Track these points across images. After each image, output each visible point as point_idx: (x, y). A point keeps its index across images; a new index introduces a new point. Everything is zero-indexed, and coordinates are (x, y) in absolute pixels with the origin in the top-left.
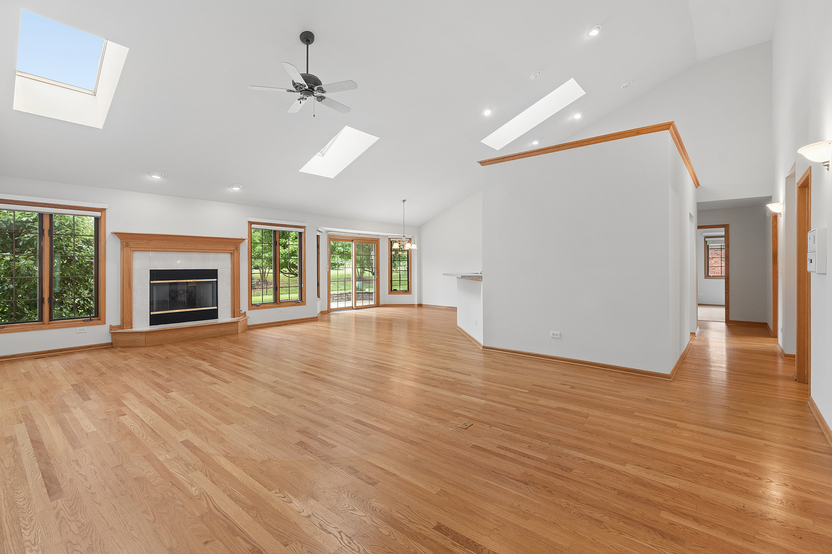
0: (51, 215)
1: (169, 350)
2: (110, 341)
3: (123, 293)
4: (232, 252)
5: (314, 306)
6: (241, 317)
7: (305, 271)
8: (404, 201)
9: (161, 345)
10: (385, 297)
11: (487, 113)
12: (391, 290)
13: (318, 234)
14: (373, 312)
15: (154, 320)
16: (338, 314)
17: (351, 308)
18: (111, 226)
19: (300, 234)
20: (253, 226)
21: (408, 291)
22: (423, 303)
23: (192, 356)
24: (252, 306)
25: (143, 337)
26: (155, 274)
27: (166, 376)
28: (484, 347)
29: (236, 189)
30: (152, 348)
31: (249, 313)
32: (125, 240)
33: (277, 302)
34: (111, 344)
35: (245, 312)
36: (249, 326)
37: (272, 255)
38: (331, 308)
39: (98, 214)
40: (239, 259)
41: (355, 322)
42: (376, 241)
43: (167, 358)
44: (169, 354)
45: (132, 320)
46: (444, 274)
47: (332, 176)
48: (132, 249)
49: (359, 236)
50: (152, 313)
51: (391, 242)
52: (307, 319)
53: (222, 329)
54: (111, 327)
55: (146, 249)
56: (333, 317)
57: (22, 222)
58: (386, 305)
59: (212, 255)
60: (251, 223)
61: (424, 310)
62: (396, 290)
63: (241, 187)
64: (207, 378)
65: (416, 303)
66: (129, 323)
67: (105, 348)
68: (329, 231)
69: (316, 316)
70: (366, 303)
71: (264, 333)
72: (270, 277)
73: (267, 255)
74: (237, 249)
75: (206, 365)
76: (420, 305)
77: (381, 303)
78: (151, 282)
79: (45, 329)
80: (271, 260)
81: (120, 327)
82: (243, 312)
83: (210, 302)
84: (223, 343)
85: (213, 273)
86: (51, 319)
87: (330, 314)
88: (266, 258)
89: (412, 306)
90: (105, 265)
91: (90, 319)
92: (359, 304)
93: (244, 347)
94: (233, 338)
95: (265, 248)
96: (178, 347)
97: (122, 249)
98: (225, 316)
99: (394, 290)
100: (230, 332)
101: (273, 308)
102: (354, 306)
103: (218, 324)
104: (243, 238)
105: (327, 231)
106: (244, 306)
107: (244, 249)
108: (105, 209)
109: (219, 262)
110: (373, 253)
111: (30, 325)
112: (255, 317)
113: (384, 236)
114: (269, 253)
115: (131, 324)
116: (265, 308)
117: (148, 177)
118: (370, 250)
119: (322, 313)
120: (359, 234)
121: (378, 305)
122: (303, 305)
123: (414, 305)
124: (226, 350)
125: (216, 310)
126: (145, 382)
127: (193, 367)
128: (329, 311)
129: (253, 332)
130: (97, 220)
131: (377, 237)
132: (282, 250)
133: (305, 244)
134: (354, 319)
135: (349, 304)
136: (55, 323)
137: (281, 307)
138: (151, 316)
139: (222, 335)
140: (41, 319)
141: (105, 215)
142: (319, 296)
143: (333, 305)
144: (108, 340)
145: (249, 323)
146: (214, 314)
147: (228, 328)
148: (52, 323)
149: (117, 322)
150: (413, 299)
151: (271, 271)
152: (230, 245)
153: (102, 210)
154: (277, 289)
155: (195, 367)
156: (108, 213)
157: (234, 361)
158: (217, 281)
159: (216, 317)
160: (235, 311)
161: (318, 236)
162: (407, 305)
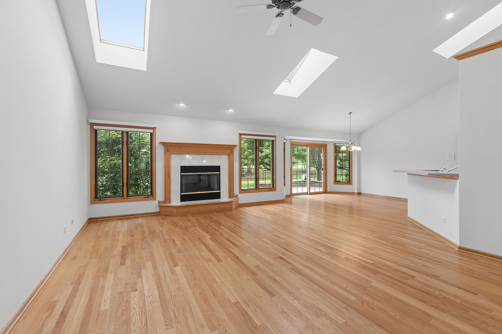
0: (127, 133)
1: (189, 220)
2: (158, 210)
3: (165, 180)
4: (229, 154)
5: (281, 192)
6: (234, 198)
7: (276, 167)
8: (350, 113)
9: (186, 216)
10: (331, 186)
11: (450, 16)
12: (336, 181)
13: (285, 141)
14: (322, 198)
15: (183, 198)
16: (297, 198)
17: (307, 194)
18: (159, 139)
19: (273, 141)
20: (242, 136)
21: (349, 182)
22: (362, 192)
23: (200, 227)
24: (242, 191)
25: (175, 210)
26: (184, 169)
27: (180, 246)
28: (460, 248)
29: (231, 111)
30: (180, 218)
31: (240, 196)
32: (166, 147)
33: (257, 188)
34: (159, 212)
35: (237, 195)
36: (239, 204)
37: (254, 157)
38: (293, 193)
39: (152, 131)
40: (233, 159)
41: (310, 205)
42: (324, 146)
43: (185, 228)
44: (188, 224)
45: (170, 198)
46: (393, 171)
47: (297, 96)
48: (170, 153)
49: (313, 142)
50: (182, 194)
51: (336, 146)
52: (277, 201)
53: (223, 206)
54: (159, 202)
55: (178, 153)
56: (294, 199)
57: (118, 138)
58: (332, 192)
59: (216, 157)
60: (241, 135)
61: (363, 198)
62: (339, 181)
63: (234, 109)
64: (206, 253)
65: (356, 191)
66: (168, 200)
67: (156, 215)
68: (292, 139)
69: (283, 199)
70: (317, 190)
71: (248, 210)
72: (253, 171)
73: (251, 157)
74: (232, 152)
75: (207, 238)
76: (359, 194)
77: (328, 191)
78: (181, 174)
79: (124, 202)
80: (253, 160)
81: (164, 202)
82: (236, 194)
83: (216, 188)
84: (222, 218)
85: (217, 169)
86: (128, 196)
87: (292, 198)
88: (250, 158)
89: (353, 194)
90: (156, 163)
91: (148, 196)
92: (312, 190)
93: (235, 223)
94: (229, 213)
95: (250, 153)
96: (195, 218)
97: (165, 153)
98: (224, 197)
99: (338, 181)
100: (226, 209)
101: (255, 192)
102: (308, 192)
103: (220, 203)
104: (236, 144)
105: (290, 140)
106: (236, 191)
107: (236, 152)
108: (155, 128)
109: (221, 161)
110: (322, 154)
111: (117, 199)
112: (243, 198)
113: (331, 142)
114: (253, 156)
115: (170, 201)
116: (249, 192)
117: (177, 105)
118: (320, 152)
119: (287, 196)
120: (313, 141)
121: (325, 192)
122: (274, 191)
123: (354, 193)
124: (223, 224)
125: (219, 193)
126: (165, 250)
127: (199, 239)
128: (292, 195)
129: (242, 209)
130: (151, 134)
131: (325, 143)
132: (260, 155)
133: (276, 149)
134: (308, 203)
135: (305, 190)
136: (130, 198)
137: (260, 192)
138: (181, 195)
139: (222, 211)
140: (123, 196)
141: (156, 132)
142: (285, 185)
143: (294, 191)
144: (157, 210)
145: (240, 202)
146: (218, 196)
147: (226, 206)
148: (128, 198)
149: (162, 199)
150: (354, 188)
151: (254, 167)
152: (227, 149)
153: (154, 129)
154: (257, 180)
155: (200, 239)
156: (157, 130)
157: (227, 236)
158: (220, 173)
159: (219, 198)
160: (231, 195)
161: (284, 143)
162: (349, 193)
